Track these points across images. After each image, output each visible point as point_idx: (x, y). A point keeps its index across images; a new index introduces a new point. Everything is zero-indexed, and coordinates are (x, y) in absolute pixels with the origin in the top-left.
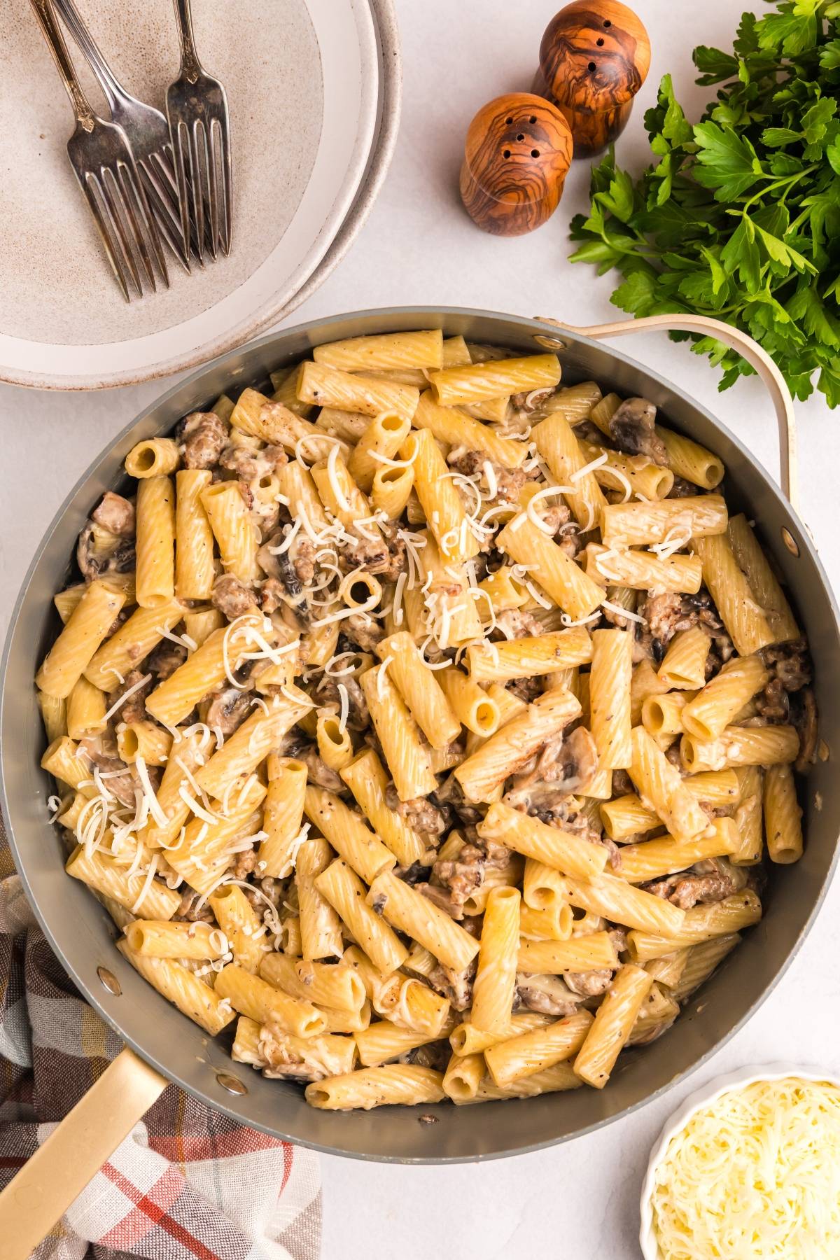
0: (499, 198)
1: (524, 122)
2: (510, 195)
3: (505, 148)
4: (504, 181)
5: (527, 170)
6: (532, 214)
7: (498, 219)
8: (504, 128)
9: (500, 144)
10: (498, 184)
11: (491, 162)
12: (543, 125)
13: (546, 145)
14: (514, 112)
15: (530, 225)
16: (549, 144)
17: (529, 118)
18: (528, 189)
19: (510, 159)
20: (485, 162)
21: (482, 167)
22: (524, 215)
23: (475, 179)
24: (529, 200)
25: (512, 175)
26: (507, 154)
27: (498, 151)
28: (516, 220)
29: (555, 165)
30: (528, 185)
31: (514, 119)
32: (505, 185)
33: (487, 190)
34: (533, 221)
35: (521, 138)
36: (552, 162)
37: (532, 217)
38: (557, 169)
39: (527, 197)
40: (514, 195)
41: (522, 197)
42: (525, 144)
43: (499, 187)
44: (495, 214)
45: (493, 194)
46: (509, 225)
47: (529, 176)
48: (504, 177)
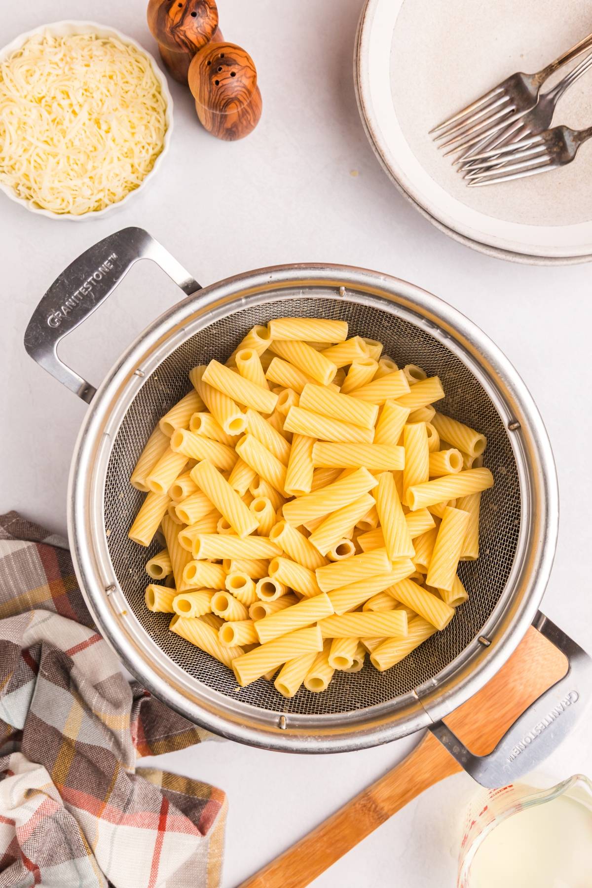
0: (225, 111)
1: (218, 59)
2: (230, 106)
3: (214, 80)
4: (223, 99)
5: (233, 86)
6: (250, 115)
7: (232, 128)
8: (208, 68)
9: (210, 79)
10: (220, 103)
11: (210, 92)
12: (229, 56)
13: (237, 66)
14: (209, 57)
15: (252, 123)
16: (239, 65)
17: (219, 56)
18: (239, 97)
19: (220, 85)
20: (207, 93)
21: (207, 97)
22: (245, 117)
23: (206, 108)
24: (243, 104)
25: (225, 94)
26: (217, 83)
27: (211, 84)
28: (242, 123)
29: (248, 75)
30: (237, 94)
31: (211, 60)
32: (225, 101)
33: (216, 110)
34: (252, 120)
35: (220, 69)
36: (245, 74)
37: (250, 117)
38: (250, 77)
39: (240, 102)
40: (232, 105)
41: (238, 103)
42: (224, 71)
43: (222, 105)
44: (228, 125)
45: (221, 110)
46: (240, 129)
47: (236, 89)
48: (222, 97)
